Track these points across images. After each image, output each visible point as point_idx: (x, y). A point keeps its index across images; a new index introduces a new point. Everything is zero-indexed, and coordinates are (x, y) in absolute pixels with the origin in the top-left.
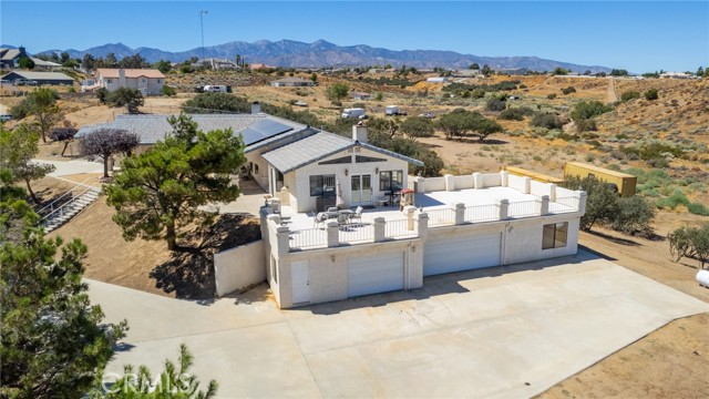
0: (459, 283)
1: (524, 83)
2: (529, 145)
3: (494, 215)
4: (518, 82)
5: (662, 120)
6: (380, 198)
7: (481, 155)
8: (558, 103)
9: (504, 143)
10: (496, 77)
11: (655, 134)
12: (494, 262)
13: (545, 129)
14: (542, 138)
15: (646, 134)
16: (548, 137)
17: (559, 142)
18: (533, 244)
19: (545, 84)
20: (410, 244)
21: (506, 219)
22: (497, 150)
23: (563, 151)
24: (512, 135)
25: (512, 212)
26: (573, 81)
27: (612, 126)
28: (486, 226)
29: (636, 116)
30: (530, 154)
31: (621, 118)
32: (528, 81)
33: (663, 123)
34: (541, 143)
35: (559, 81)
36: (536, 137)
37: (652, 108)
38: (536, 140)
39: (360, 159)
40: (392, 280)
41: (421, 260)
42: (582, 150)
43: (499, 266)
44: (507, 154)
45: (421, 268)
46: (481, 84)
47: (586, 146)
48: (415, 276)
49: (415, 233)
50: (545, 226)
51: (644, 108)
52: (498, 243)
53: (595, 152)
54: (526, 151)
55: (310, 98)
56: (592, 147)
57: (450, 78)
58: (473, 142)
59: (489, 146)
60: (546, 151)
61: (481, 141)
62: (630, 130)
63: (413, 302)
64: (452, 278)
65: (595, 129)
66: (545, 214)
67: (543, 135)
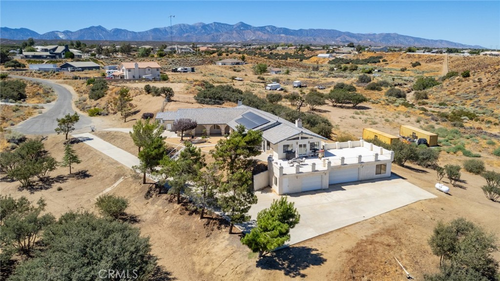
0: (342, 187)
1: (385, 58)
2: (383, 110)
3: (356, 161)
4: (381, 57)
5: (470, 92)
6: (310, 153)
7: (353, 118)
8: (407, 75)
9: (368, 108)
10: (365, 53)
11: (464, 101)
12: (356, 180)
13: (395, 98)
14: (392, 105)
15: (458, 101)
16: (396, 104)
17: (402, 108)
18: (372, 172)
19: (400, 59)
20: (324, 172)
21: (361, 163)
22: (363, 114)
23: (403, 115)
24: (373, 103)
25: (363, 160)
26: (420, 57)
27: (438, 96)
28: (353, 165)
29: (454, 89)
30: (383, 117)
31: (445, 90)
32: (388, 56)
33: (471, 94)
34: (391, 109)
35: (409, 57)
36: (388, 105)
37: (465, 83)
38: (388, 107)
39: (302, 138)
40: (317, 186)
41: (328, 178)
42: (415, 114)
43: (358, 181)
44: (369, 117)
45: (328, 181)
46: (355, 58)
47: (418, 111)
48: (326, 184)
49: (326, 168)
50: (377, 165)
51: (460, 83)
52: (358, 172)
53: (423, 116)
54: (381, 115)
55: (242, 73)
56: (421, 112)
57: (334, 54)
58: (349, 108)
59: (359, 111)
60: (393, 115)
61: (354, 107)
62: (449, 99)
63: (326, 193)
64: (340, 185)
65: (427, 98)
66: (377, 160)
67: (393, 103)
